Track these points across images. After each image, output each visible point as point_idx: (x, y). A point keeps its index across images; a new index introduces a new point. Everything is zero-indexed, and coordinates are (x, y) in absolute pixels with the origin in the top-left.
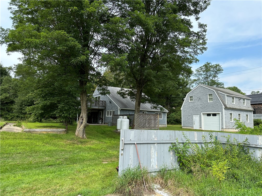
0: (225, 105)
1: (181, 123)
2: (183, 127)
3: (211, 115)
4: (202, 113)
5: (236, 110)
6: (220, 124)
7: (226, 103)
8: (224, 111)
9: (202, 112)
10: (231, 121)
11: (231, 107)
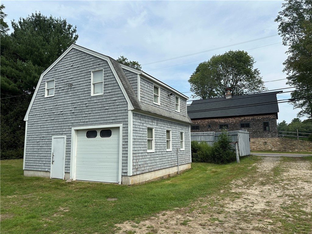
0: (135, 103)
1: (22, 158)
2: (26, 173)
3: (99, 134)
4: (73, 129)
5: (161, 120)
6: (118, 162)
7: (139, 98)
8: (132, 120)
9: (74, 126)
10: (149, 151)
11: (151, 109)
